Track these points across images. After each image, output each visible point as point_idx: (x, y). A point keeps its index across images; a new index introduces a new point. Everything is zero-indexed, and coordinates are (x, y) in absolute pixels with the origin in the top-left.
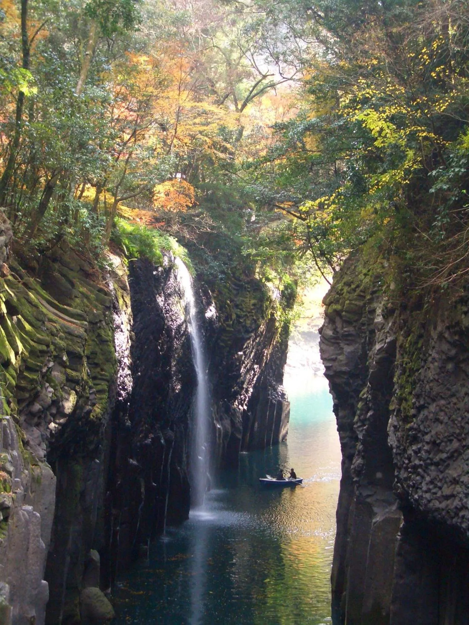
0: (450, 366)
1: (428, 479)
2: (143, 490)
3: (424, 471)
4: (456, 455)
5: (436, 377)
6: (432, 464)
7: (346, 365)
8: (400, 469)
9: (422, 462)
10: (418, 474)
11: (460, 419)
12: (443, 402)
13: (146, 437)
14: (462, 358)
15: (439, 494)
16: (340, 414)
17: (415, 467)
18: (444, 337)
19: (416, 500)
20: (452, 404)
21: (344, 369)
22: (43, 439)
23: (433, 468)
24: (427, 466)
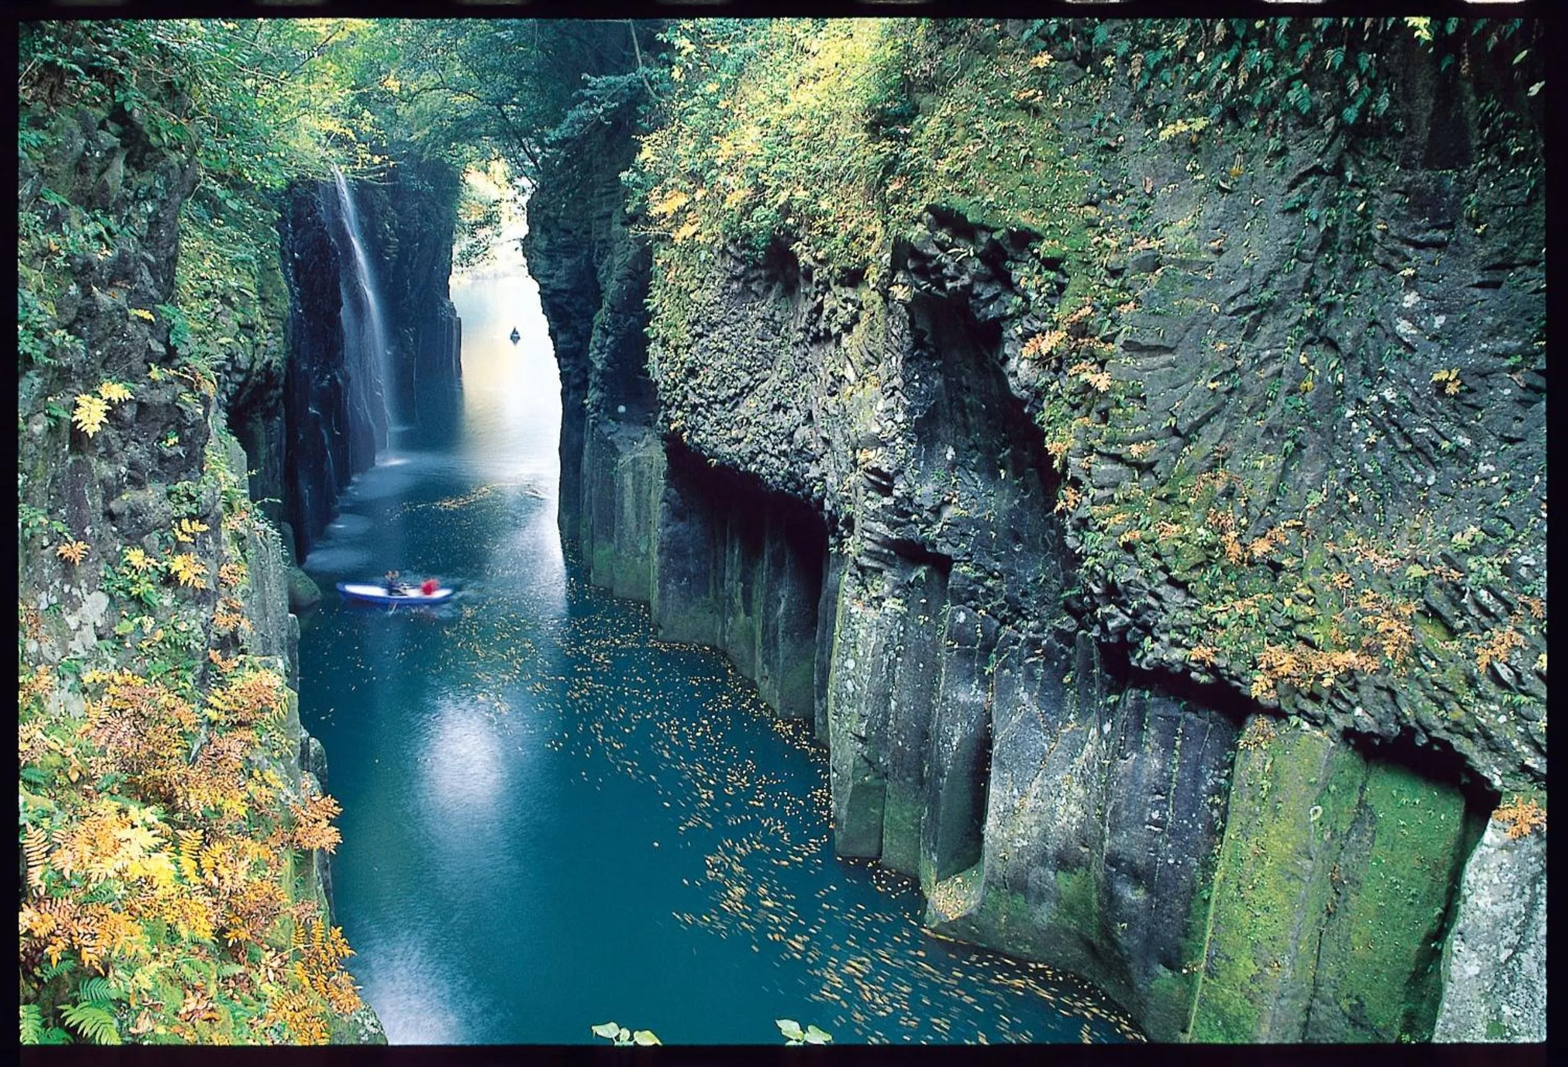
0: (735, 286)
1: (713, 419)
2: (326, 441)
3: (707, 411)
4: (746, 390)
5: (718, 299)
6: (715, 402)
7: (567, 281)
8: (669, 407)
9: (703, 401)
10: (700, 414)
11: (750, 349)
12: (727, 329)
13: (322, 378)
14: (752, 276)
15: (727, 437)
16: (560, 338)
17: (694, 407)
18: (728, 252)
19: (698, 444)
20: (739, 331)
21: (564, 286)
22: (220, 405)
23: (718, 406)
24: (710, 404)
